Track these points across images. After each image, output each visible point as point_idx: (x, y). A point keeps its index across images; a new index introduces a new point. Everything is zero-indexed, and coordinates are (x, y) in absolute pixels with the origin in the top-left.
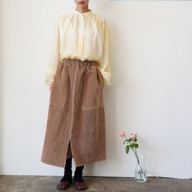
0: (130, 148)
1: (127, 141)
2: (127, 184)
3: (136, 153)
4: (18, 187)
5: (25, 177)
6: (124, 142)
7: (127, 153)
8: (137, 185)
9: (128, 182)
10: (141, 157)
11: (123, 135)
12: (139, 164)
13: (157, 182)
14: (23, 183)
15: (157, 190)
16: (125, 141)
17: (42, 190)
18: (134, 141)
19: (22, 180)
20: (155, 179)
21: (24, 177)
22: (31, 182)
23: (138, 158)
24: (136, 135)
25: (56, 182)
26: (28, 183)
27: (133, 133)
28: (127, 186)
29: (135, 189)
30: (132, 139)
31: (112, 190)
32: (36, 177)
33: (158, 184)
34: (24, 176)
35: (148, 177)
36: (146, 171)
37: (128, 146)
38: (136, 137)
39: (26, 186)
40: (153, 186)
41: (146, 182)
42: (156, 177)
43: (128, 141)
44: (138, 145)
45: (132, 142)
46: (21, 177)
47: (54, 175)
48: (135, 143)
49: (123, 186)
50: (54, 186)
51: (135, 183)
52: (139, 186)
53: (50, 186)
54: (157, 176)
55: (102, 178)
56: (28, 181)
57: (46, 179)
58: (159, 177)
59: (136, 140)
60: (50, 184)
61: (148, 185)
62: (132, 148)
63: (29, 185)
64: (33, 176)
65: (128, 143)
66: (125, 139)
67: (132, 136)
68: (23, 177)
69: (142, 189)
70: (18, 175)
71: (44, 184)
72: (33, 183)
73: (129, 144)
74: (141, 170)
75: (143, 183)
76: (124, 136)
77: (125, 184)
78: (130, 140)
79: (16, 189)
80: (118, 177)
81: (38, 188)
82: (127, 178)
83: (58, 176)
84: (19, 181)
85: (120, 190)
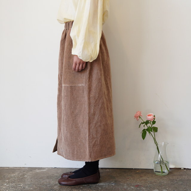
0: (147, 132)
1: (143, 123)
2: (144, 178)
3: (155, 139)
4: (9, 182)
5: (18, 169)
6: (140, 125)
7: (144, 139)
8: (156, 178)
9: (145, 175)
10: (161, 144)
11: (138, 117)
12: (159, 153)
13: (182, 175)
14: (14, 176)
15: (182, 184)
16: (141, 124)
17: (38, 184)
18: (152, 124)
19: (13, 173)
20: (180, 170)
21: (16, 169)
22: (24, 175)
23: (157, 145)
24: (154, 116)
25: (56, 175)
26: (21, 176)
27: (150, 114)
28: (144, 180)
29: (154, 184)
30: (149, 122)
31: (125, 185)
32: (31, 169)
33: (184, 177)
34: (16, 168)
35: (170, 168)
36: (168, 161)
37: (145, 129)
38: (154, 119)
39: (19, 180)
40: (176, 180)
41: (168, 174)
42: (180, 169)
43: (145, 124)
44: (157, 128)
45: (149, 125)
46: (13, 169)
47: (53, 167)
48: (154, 126)
49: (138, 180)
50: (53, 180)
51: (154, 176)
52: (159, 180)
53: (48, 180)
54: (182, 167)
55: (113, 169)
56: (20, 174)
57: (43, 172)
58: (184, 169)
59: (154, 122)
60: (48, 177)
61: (171, 178)
62: (149, 133)
63: (22, 179)
64: (27, 168)
65: (144, 126)
66: (141, 121)
67: (150, 118)
68: (15, 170)
69: (163, 184)
71: (40, 178)
72: (28, 176)
73: (146, 128)
74: (161, 160)
75: (164, 176)
76: (140, 117)
77: (141, 177)
78: (147, 123)
79: (5, 184)
80: (133, 169)
81: (33, 182)
82: (144, 170)
83: (58, 168)
84: (9, 175)
85: (135, 185)
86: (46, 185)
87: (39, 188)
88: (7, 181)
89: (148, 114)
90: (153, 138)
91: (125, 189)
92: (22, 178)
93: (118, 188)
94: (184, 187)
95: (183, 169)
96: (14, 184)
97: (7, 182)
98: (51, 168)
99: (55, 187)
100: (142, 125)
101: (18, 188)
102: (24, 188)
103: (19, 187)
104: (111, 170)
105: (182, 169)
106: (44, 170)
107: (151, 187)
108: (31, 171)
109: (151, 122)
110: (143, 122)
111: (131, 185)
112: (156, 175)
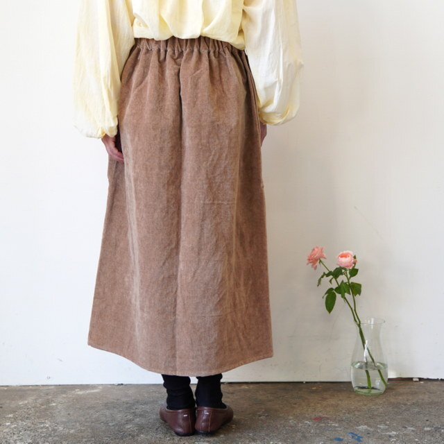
0: (338, 296)
1: (328, 275)
2: (332, 401)
3: (354, 312)
5: (31, 390)
6: (320, 280)
7: (330, 311)
8: (359, 401)
9: (333, 396)
10: (368, 322)
11: (316, 260)
12: (364, 342)
13: (416, 393)
14: (26, 405)
15: (419, 413)
16: (322, 277)
17: (86, 422)
18: (349, 276)
19: (22, 397)
20: (410, 383)
21: (28, 390)
22: (48, 402)
23: (359, 325)
24: (355, 257)
25: (124, 400)
26: (42, 405)
27: (345, 252)
28: (332, 405)
29: (356, 413)
30: (343, 271)
31: (291, 418)
32: (64, 389)
33: (421, 397)
34: (27, 388)
35: (390, 380)
36: (385, 363)
37: (331, 289)
38: (355, 263)
40: (405, 405)
41: (385, 392)
42: (411, 379)
43: (331, 277)
44: (360, 285)
45: (342, 278)
46: (20, 390)
47: (116, 383)
48: (353, 280)
49: (319, 405)
50: (120, 412)
51: (352, 396)
52: (365, 405)
53: (108, 413)
54: (416, 375)
55: (257, 385)
56: (40, 401)
57: (92, 394)
58: (420, 379)
59: (354, 272)
60: (107, 406)
61: (392, 400)
62: (343, 297)
63: (44, 411)
64: (52, 387)
65: (330, 281)
66: (322, 270)
67: (345, 261)
68: (24, 391)
69: (376, 413)
70: (7, 386)
71: (89, 408)
72: (58, 404)
73: (334, 285)
74: (370, 360)
75: (377, 396)
76: (320, 261)
77: (324, 399)
78: (337, 273)
79: (7, 424)
80: (302, 383)
81: (72, 418)
82: (328, 384)
83: (126, 385)
84: (13, 402)
85: (313, 416)
86: (106, 423)
87: (89, 430)
88: (11, 416)
89: (341, 253)
90: (351, 309)
91: (291, 427)
92: (45, 409)
93: (276, 426)
94: (426, 418)
95: (418, 380)
96: (27, 423)
97: (10, 418)
98: (110, 386)
99: (129, 427)
100: (326, 279)
101: (40, 430)
102: (54, 430)
103: (42, 428)
104: (251, 386)
105: (414, 380)
106: (95, 391)
107: (350, 421)
108: (65, 392)
109: (348, 272)
110: (327, 272)
111: (305, 418)
112: (358, 395)
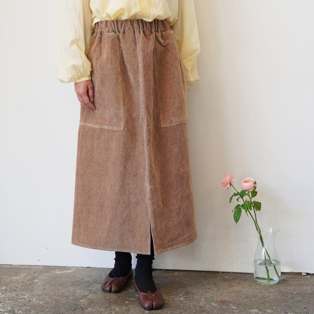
0: (243, 210)
1: (235, 195)
2: (237, 288)
3: (256, 223)
4: (6, 290)
5: (25, 269)
6: (231, 198)
7: (237, 221)
8: (257, 289)
9: (239, 284)
10: (268, 231)
11: (227, 183)
12: (263, 245)
13: (302, 285)
14: (17, 280)
15: (300, 301)
16: (233, 196)
17: (54, 295)
18: (251, 196)
19: (17, 274)
20: (299, 276)
21: (23, 269)
22: (34, 278)
23: (260, 233)
24: (255, 183)
25: (87, 279)
26: (28, 281)
27: (247, 179)
28: (236, 291)
29: (253, 299)
30: (247, 192)
31: (203, 300)
32: (48, 269)
34: (23, 267)
35: (282, 273)
36: (279, 260)
37: (239, 205)
38: (255, 188)
39: (23, 287)
41: (279, 283)
42: (300, 273)
43: (239, 196)
44: (260, 204)
45: (246, 198)
48: (253, 199)
49: (226, 291)
50: (81, 289)
51: (253, 285)
52: (261, 293)
54: (304, 271)
56: (28, 278)
58: (308, 274)
59: (254, 193)
60: (73, 284)
61: (283, 290)
62: (247, 211)
63: (28, 286)
64: (41, 267)
65: (238, 200)
66: (233, 191)
67: (247, 186)
68: (21, 269)
69: (267, 300)
70: (10, 265)
71: (60, 285)
72: (39, 280)
73: (241, 202)
74: (267, 258)
75: (272, 286)
76: (231, 184)
77: (232, 286)
78: (242, 194)
80: (219, 272)
81: (45, 292)
82: (238, 274)
84: (10, 277)
85: (219, 300)
86: (68, 297)
87: (54, 302)
88: (4, 288)
89: (245, 179)
90: (254, 220)
91: (200, 307)
92: (29, 284)
93: (190, 306)
94: (305, 306)
95: (306, 274)
96: (13, 294)
97: (3, 290)
98: (81, 268)
99: (82, 301)
100: (235, 198)
101: (20, 301)
102: (29, 301)
103: (21, 299)
105: (303, 274)
106: (69, 271)
107: (246, 305)
108: (47, 272)
109: (250, 193)
110: (236, 193)
111: (213, 301)
112: (258, 284)
